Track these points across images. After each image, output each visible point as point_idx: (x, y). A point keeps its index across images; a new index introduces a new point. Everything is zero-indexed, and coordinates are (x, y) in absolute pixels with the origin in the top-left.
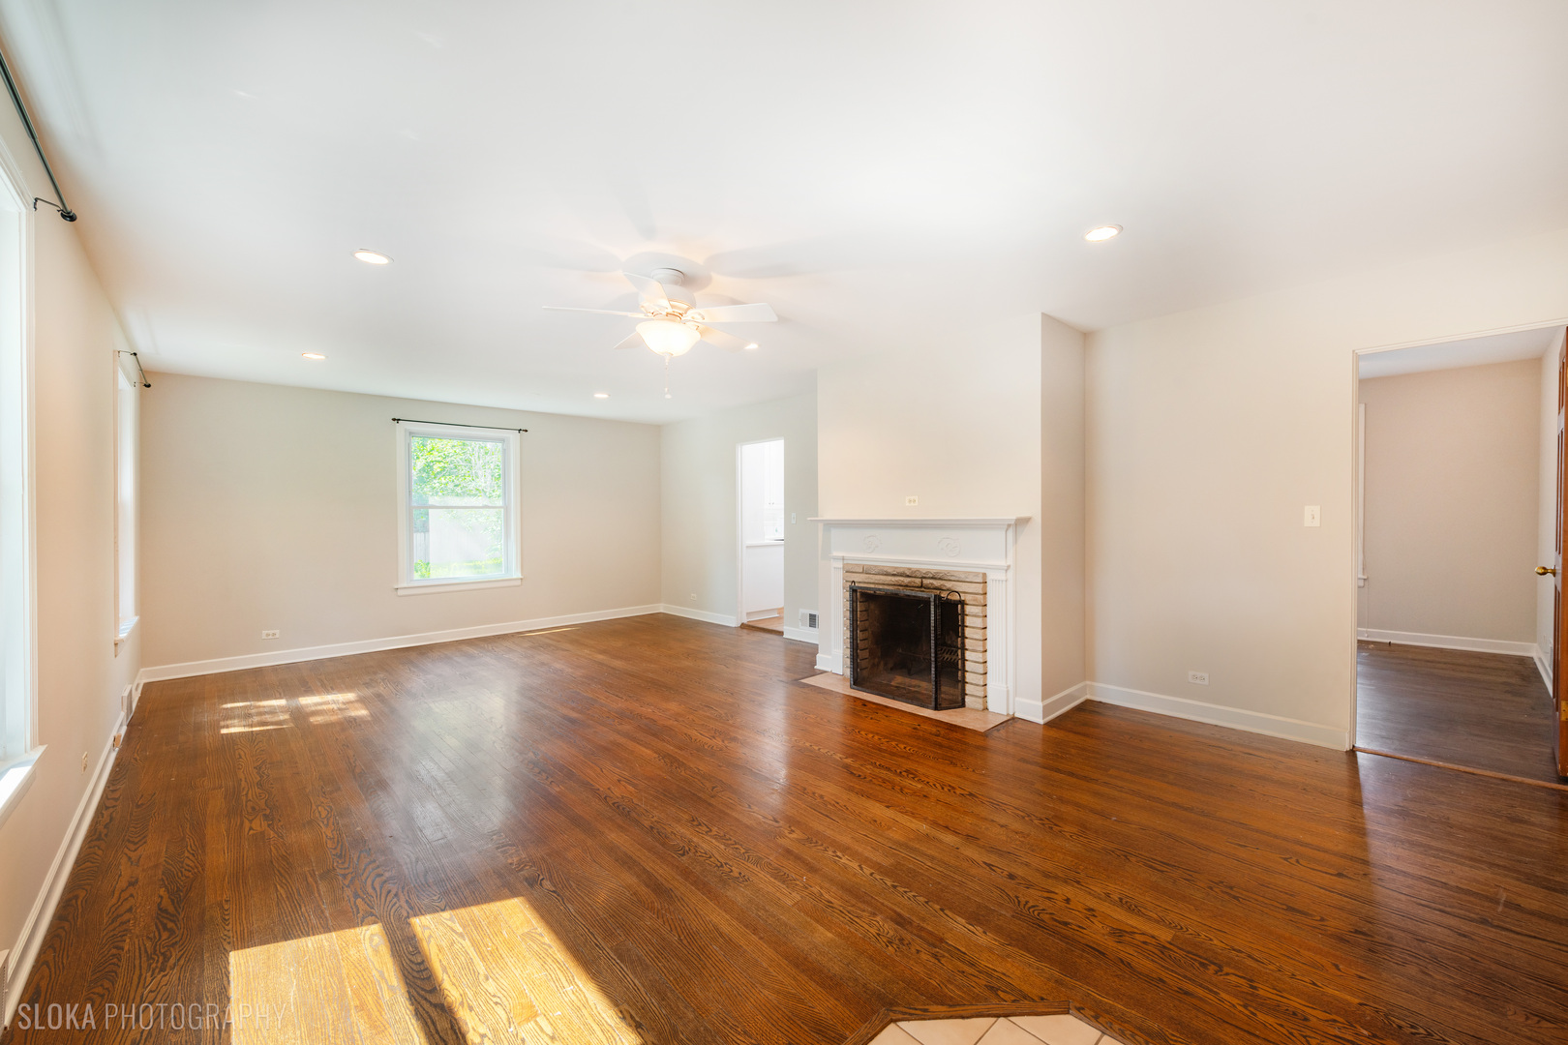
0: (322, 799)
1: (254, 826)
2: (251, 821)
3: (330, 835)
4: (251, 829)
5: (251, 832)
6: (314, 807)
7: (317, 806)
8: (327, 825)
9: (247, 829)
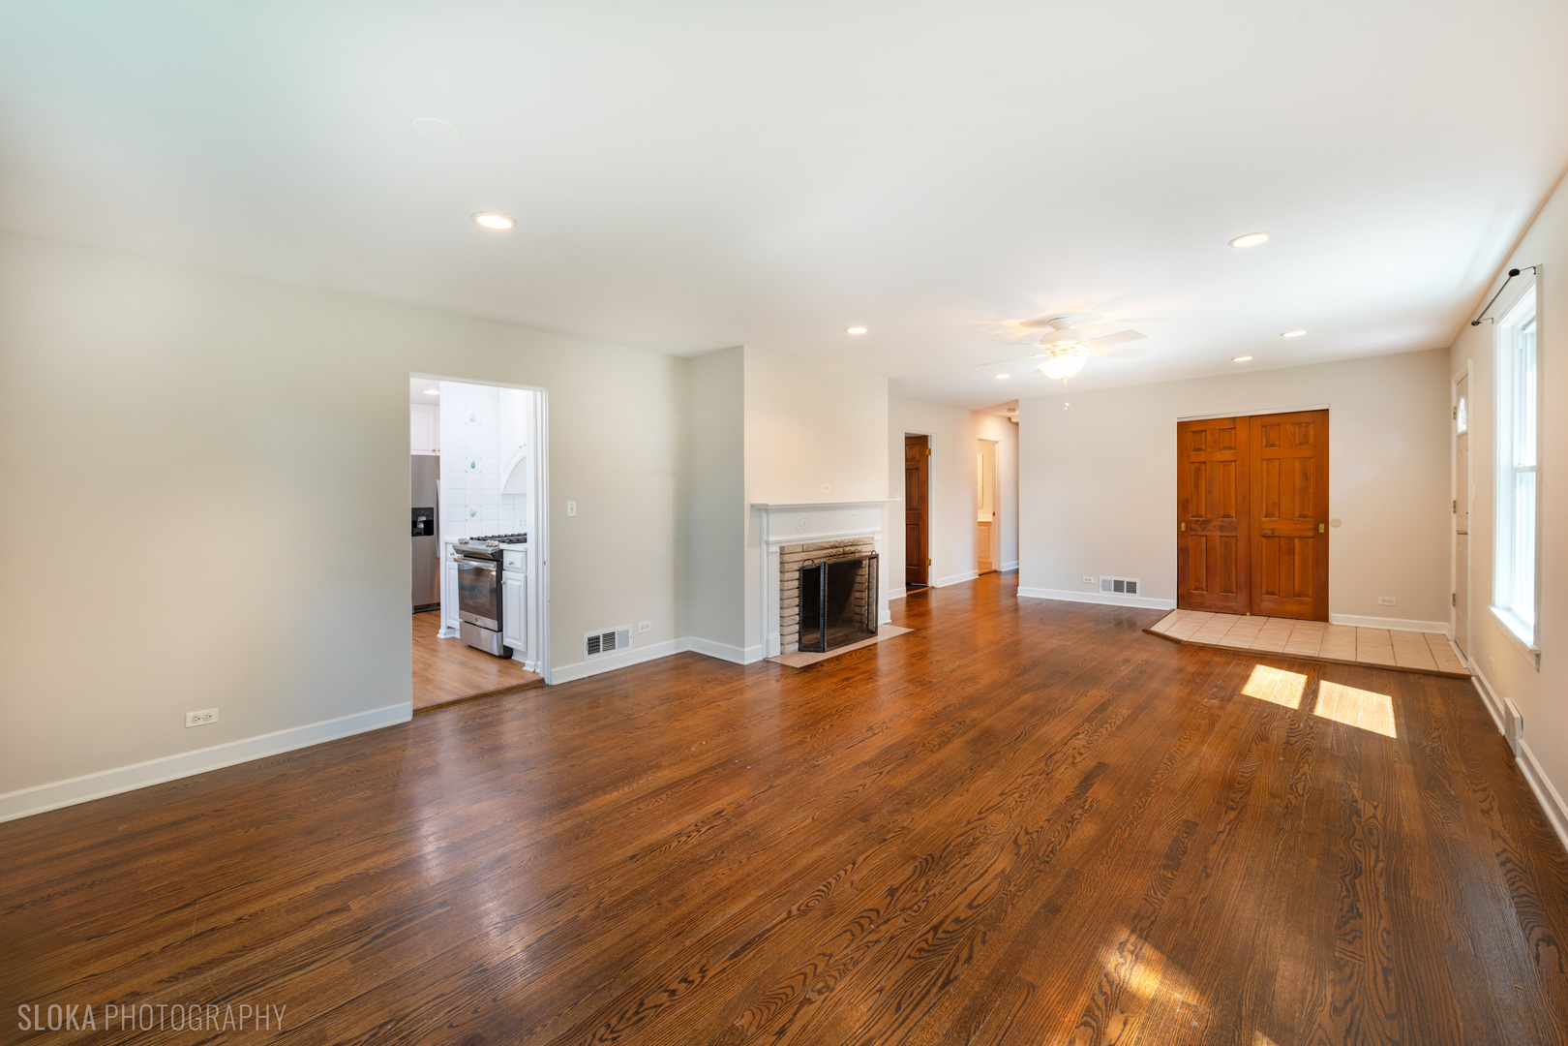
0: (1293, 801)
1: (1372, 811)
2: (1374, 816)
3: (1307, 766)
4: (1376, 808)
5: (1375, 804)
6: (1306, 797)
7: (1302, 796)
8: (1305, 774)
9: (1379, 809)
